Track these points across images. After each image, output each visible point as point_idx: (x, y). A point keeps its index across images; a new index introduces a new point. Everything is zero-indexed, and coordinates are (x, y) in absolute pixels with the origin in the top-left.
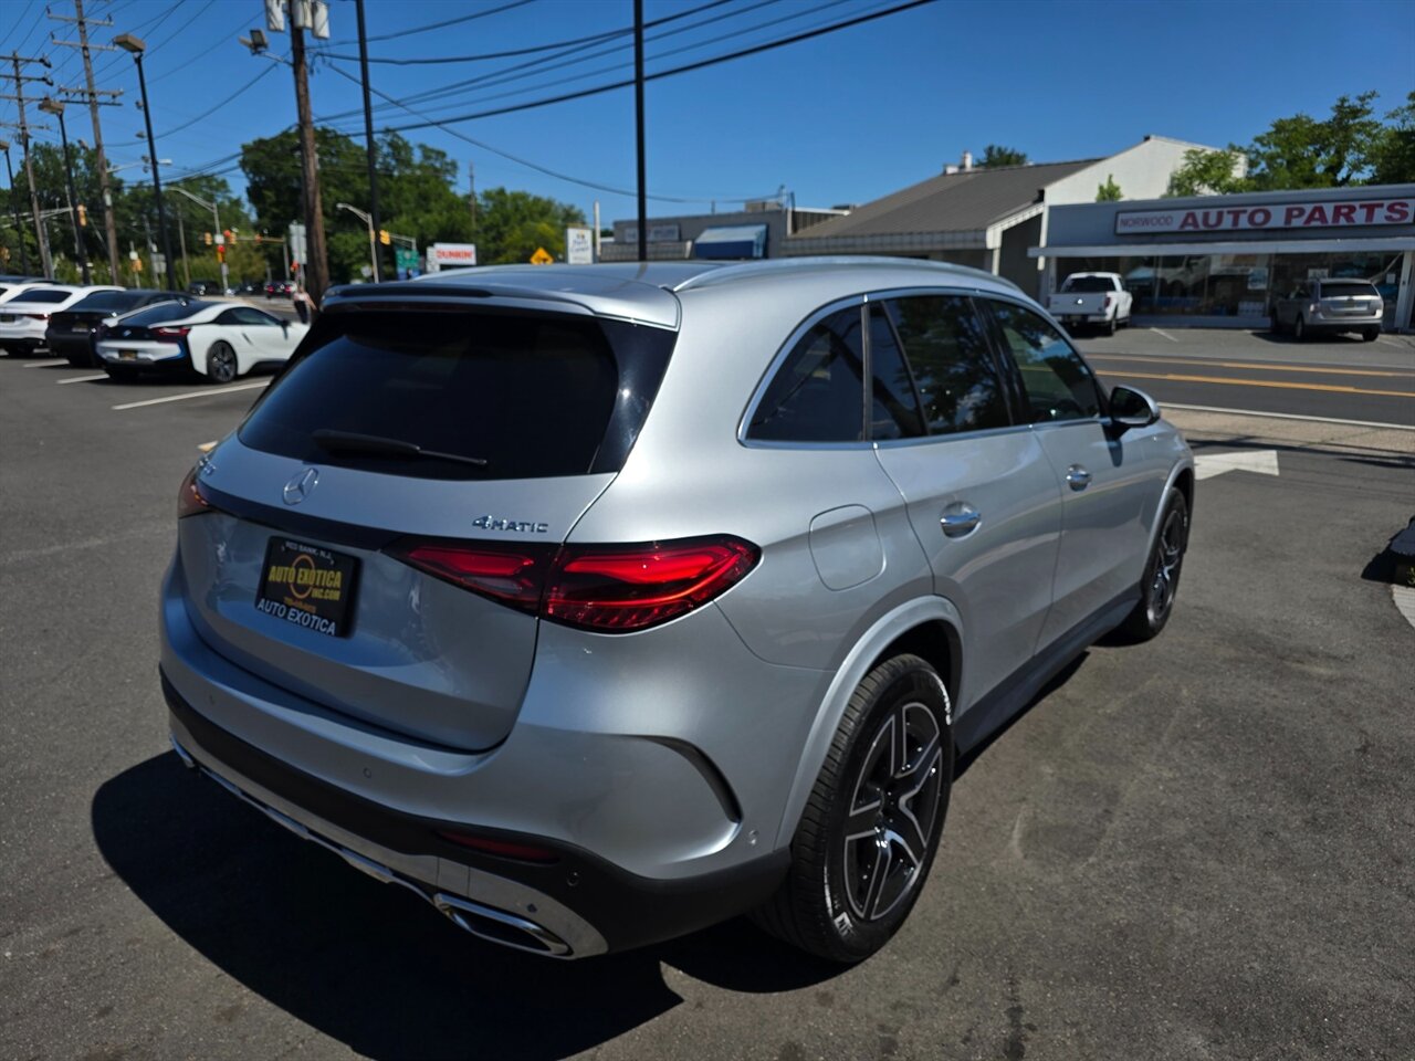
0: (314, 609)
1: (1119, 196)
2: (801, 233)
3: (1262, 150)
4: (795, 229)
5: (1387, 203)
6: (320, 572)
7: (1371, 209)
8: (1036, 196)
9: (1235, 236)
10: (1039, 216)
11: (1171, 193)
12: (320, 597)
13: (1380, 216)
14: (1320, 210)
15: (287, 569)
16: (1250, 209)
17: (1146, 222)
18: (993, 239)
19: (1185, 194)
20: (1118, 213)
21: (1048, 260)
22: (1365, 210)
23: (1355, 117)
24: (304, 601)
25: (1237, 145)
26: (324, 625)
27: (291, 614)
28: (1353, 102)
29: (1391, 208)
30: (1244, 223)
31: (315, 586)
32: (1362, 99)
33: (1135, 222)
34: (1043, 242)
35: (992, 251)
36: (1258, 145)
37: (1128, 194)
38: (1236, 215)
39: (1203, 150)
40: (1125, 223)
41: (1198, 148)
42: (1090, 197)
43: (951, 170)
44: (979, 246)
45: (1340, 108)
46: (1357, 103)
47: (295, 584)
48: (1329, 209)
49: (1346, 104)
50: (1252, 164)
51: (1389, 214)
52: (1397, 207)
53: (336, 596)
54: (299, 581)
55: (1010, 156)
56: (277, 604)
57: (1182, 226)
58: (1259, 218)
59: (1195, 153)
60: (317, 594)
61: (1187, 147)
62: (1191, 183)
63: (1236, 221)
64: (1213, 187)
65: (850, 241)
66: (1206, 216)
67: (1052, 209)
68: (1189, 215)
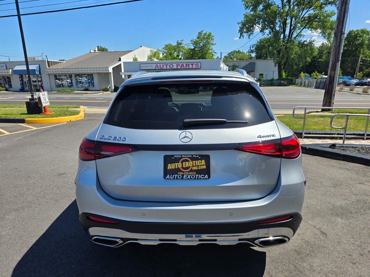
0: (195, 173)
1: (138, 60)
2: (51, 67)
3: (164, 51)
4: (49, 66)
5: (195, 64)
6: (194, 162)
7: (192, 65)
8: (119, 59)
9: (167, 70)
10: (121, 64)
11: (148, 60)
12: (197, 169)
13: (194, 66)
14: (183, 65)
15: (176, 164)
16: (169, 64)
17: (147, 66)
18: (110, 70)
19: (151, 60)
20: (140, 64)
21: (125, 75)
22: (191, 65)
23: (180, 45)
24: (189, 172)
25: (159, 49)
26: (202, 177)
27: (184, 176)
28: (180, 41)
29: (196, 65)
30: (168, 67)
31: (193, 166)
32: (181, 41)
33: (145, 67)
34: (123, 71)
35: (111, 73)
36: (163, 50)
37: (139, 60)
38: (166, 65)
39: (153, 50)
40: (142, 67)
41: (152, 49)
42: (131, 60)
43: (92, 51)
44: (107, 72)
45: (177, 42)
46: (180, 42)
47: (182, 168)
48: (185, 64)
49: (178, 42)
50: (163, 54)
51: (196, 66)
52: (197, 64)
53: (204, 167)
54: (184, 166)
55: (104, 48)
56: (176, 175)
57: (155, 68)
58: (171, 66)
59: (152, 51)
60: (194, 168)
61: (149, 49)
62: (152, 58)
63: (167, 67)
64: (157, 59)
65: (68, 70)
66: (160, 65)
67: (124, 62)
68: (156, 65)
